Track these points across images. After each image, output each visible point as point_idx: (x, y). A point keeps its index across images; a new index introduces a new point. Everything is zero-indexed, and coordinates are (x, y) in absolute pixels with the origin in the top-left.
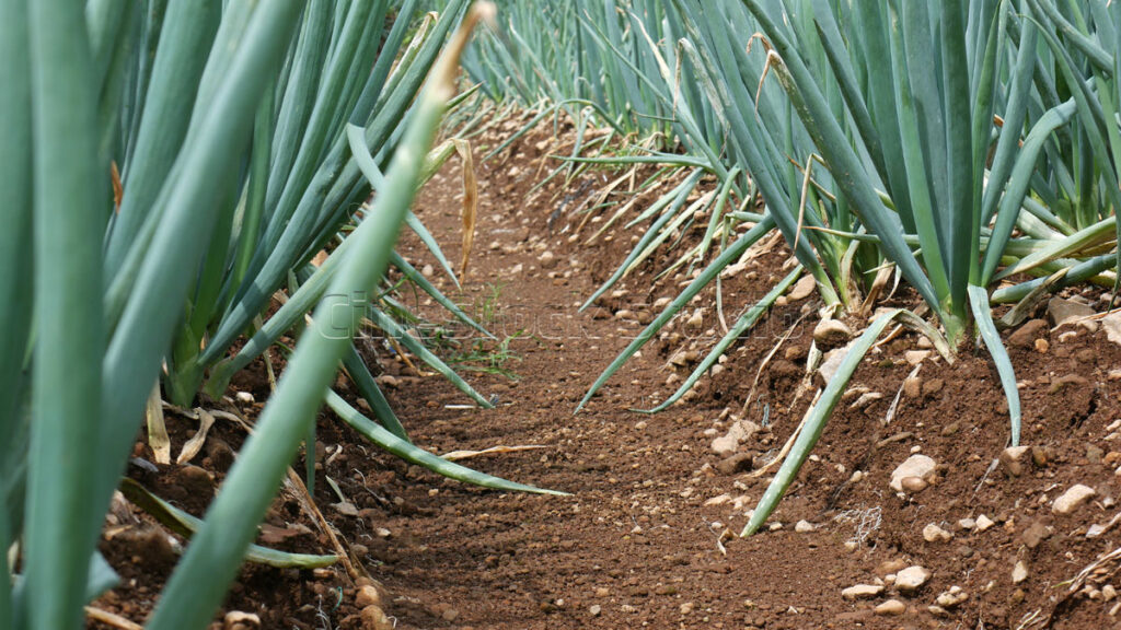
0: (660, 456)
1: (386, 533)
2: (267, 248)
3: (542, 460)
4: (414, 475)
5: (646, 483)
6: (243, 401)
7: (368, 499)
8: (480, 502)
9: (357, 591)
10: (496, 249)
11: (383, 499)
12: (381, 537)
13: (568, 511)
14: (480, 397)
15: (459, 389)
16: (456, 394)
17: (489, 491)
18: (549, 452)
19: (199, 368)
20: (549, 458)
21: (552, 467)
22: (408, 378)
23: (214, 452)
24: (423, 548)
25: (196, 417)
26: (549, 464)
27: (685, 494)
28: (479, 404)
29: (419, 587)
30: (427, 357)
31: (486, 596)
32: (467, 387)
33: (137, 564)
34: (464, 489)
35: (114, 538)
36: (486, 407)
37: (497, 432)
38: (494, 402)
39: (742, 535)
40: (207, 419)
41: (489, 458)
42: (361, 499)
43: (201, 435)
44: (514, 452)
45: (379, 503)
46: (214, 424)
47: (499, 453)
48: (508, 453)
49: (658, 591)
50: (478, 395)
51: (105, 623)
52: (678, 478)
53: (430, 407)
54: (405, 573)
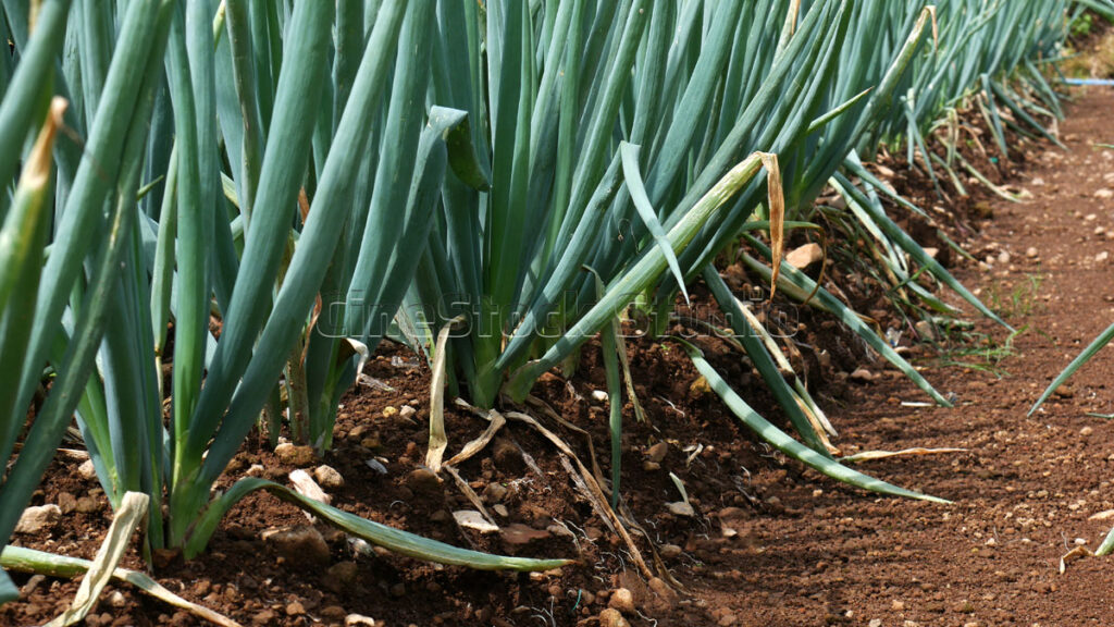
0: (1079, 464)
1: (732, 533)
2: (556, 258)
3: (953, 464)
4: (809, 475)
5: (1040, 494)
6: (597, 400)
7: (736, 498)
8: (855, 505)
9: (611, 593)
10: (1100, 234)
11: (753, 499)
12: (726, 537)
13: (938, 519)
14: (939, 397)
15: (919, 387)
16: (914, 392)
17: (873, 494)
18: (961, 456)
19: (497, 372)
20: (961, 462)
21: (960, 472)
22: (888, 373)
23: (499, 453)
24: (760, 550)
25: (489, 418)
26: (958, 469)
27: (1073, 507)
28: (937, 402)
29: (723, 590)
30: (888, 353)
31: (782, 603)
32: (926, 386)
33: (281, 564)
34: (850, 491)
35: (268, 538)
36: (944, 405)
37: (934, 433)
38: (952, 400)
39: (1097, 553)
40: (497, 420)
41: (904, 460)
42: (728, 498)
43: (486, 436)
44: (932, 454)
45: (750, 502)
46: (504, 426)
47: (915, 456)
48: (925, 455)
49: (955, 608)
50: (936, 393)
51: (207, 620)
52: (1081, 490)
53: (890, 403)
54: (719, 574)
